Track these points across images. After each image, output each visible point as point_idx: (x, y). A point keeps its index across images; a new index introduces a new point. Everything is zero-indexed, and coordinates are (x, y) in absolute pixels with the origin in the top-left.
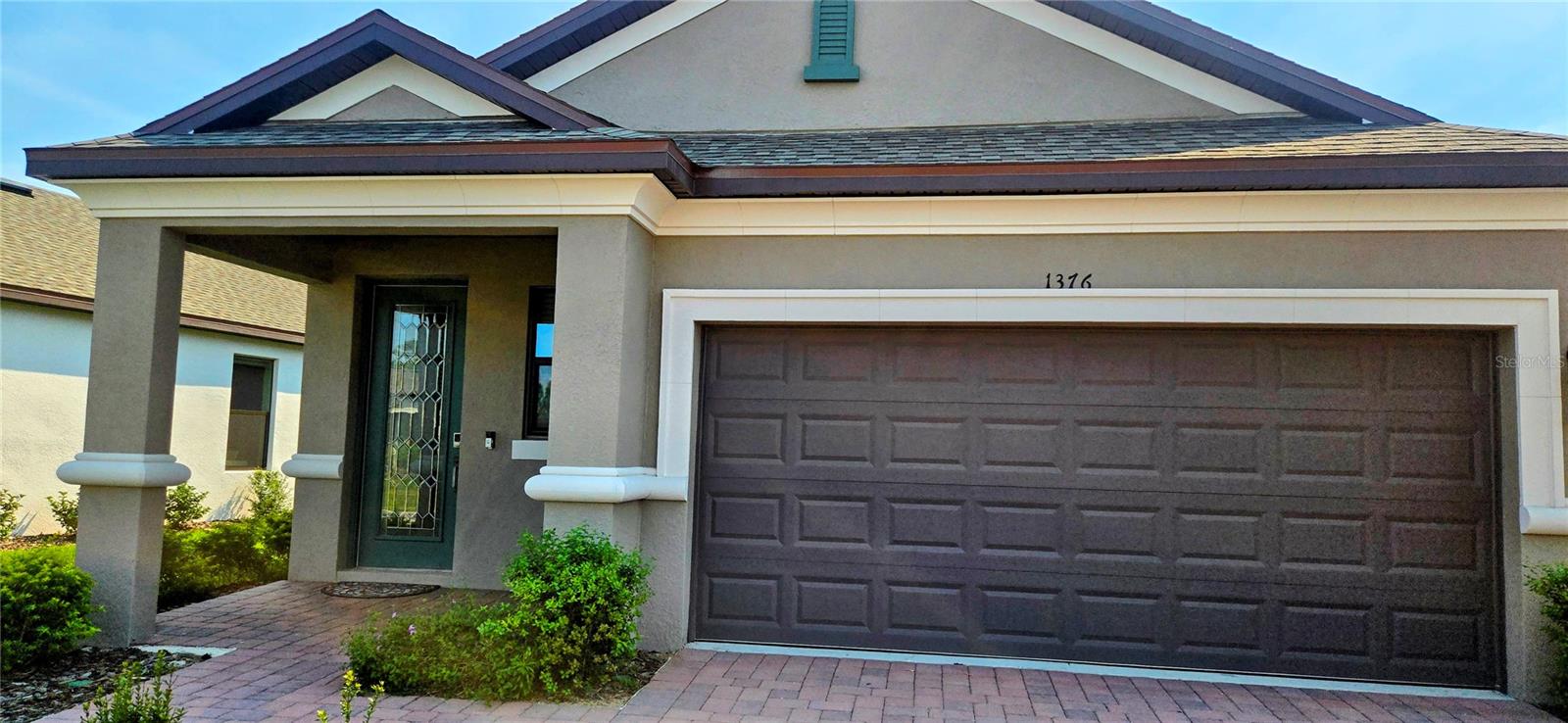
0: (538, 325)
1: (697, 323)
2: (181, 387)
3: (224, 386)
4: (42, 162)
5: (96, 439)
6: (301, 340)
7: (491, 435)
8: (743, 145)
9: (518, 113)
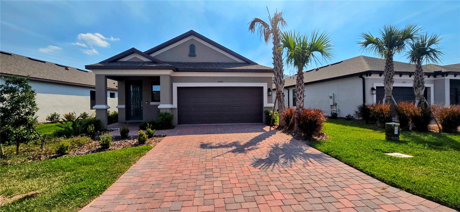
1: (177, 87)
4: (87, 67)
7: (147, 101)
8: (182, 64)
9: (153, 61)
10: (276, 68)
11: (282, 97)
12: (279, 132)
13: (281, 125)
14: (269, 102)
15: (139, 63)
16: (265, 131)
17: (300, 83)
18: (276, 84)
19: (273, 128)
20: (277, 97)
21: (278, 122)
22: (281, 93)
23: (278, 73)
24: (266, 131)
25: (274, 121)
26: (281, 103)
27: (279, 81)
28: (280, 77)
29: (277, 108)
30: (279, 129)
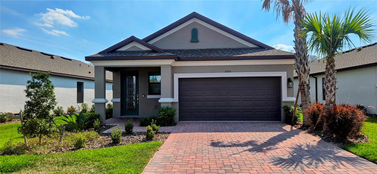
0: (150, 76)
1: (178, 78)
2: (107, 90)
3: (75, 88)
4: (87, 59)
5: (96, 97)
6: (112, 81)
7: (143, 95)
8: (183, 52)
9: (153, 50)
10: (298, 53)
11: (306, 90)
12: (303, 132)
13: (306, 124)
14: (289, 94)
15: (138, 52)
16: (284, 130)
17: (330, 72)
18: (299, 73)
19: (296, 127)
20: (299, 90)
21: (302, 121)
22: (305, 84)
23: (300, 59)
24: (287, 131)
25: (296, 119)
26: (306, 97)
27: (302, 69)
28: (304, 65)
29: (299, 103)
30: (302, 129)
